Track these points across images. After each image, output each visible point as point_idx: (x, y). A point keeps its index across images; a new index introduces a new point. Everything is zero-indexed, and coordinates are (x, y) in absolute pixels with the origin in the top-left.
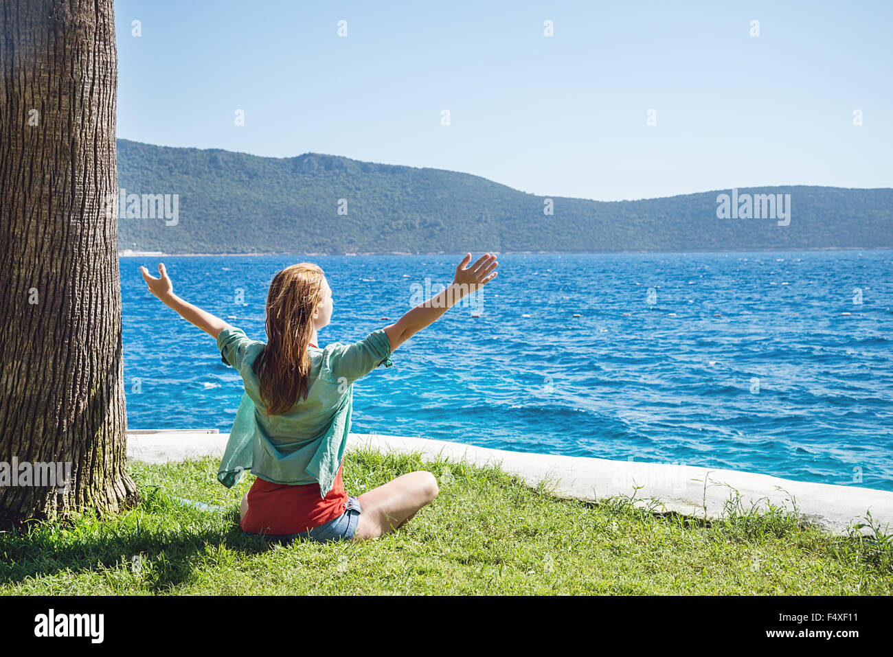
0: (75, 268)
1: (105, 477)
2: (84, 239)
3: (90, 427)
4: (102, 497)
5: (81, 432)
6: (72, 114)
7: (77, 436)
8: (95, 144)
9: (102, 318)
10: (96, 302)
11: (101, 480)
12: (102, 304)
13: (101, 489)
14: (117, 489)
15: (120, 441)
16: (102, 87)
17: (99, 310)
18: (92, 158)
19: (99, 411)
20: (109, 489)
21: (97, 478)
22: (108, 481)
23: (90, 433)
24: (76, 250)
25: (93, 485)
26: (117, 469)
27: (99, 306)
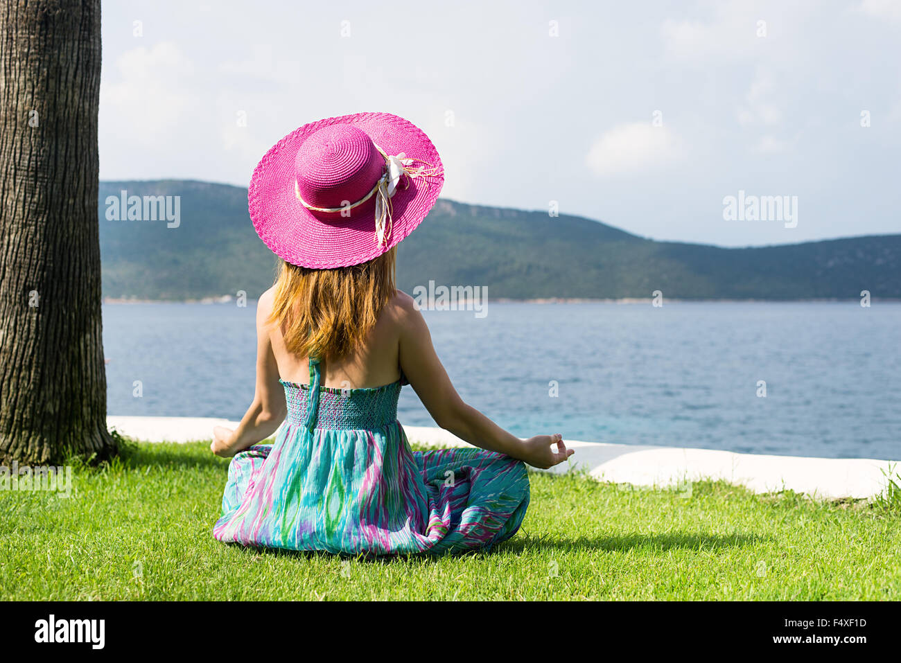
0: (56, 233)
1: (83, 428)
2: (65, 207)
3: (68, 380)
4: (81, 445)
5: (61, 384)
6: (58, 95)
7: (57, 387)
8: (77, 122)
9: (80, 281)
10: (75, 265)
11: (80, 430)
12: (80, 268)
13: (79, 438)
14: (94, 440)
15: (97, 397)
16: (85, 71)
17: (77, 273)
18: (74, 134)
19: (77, 366)
20: (87, 440)
21: (76, 427)
22: (86, 433)
23: (69, 386)
24: (57, 217)
25: (72, 434)
26: (96, 422)
27: (78, 270)
